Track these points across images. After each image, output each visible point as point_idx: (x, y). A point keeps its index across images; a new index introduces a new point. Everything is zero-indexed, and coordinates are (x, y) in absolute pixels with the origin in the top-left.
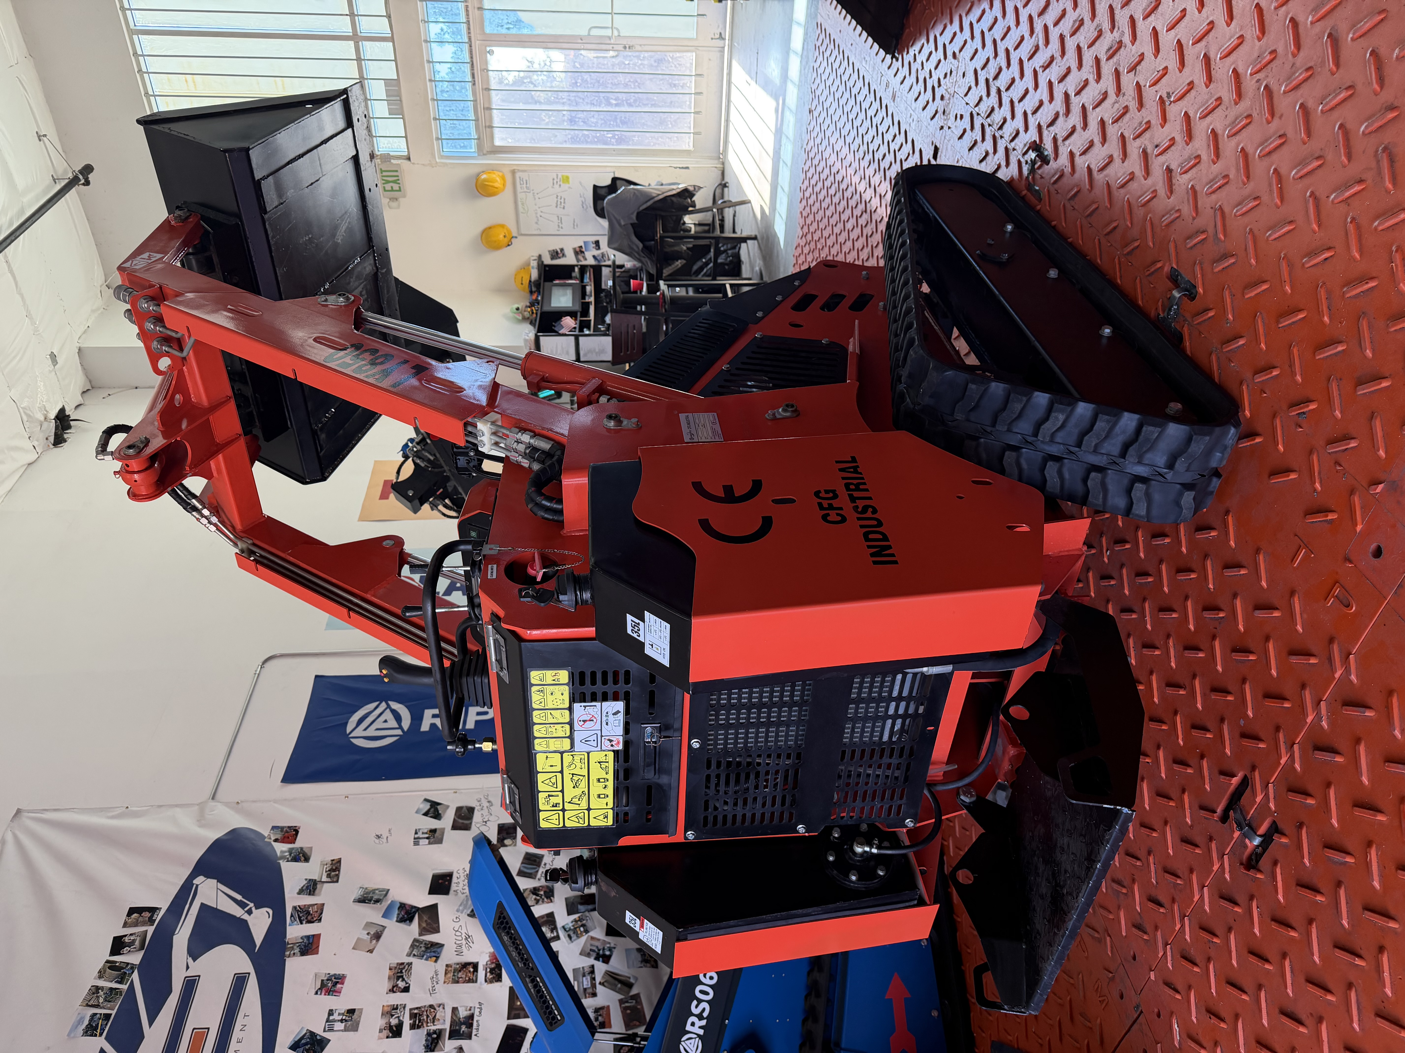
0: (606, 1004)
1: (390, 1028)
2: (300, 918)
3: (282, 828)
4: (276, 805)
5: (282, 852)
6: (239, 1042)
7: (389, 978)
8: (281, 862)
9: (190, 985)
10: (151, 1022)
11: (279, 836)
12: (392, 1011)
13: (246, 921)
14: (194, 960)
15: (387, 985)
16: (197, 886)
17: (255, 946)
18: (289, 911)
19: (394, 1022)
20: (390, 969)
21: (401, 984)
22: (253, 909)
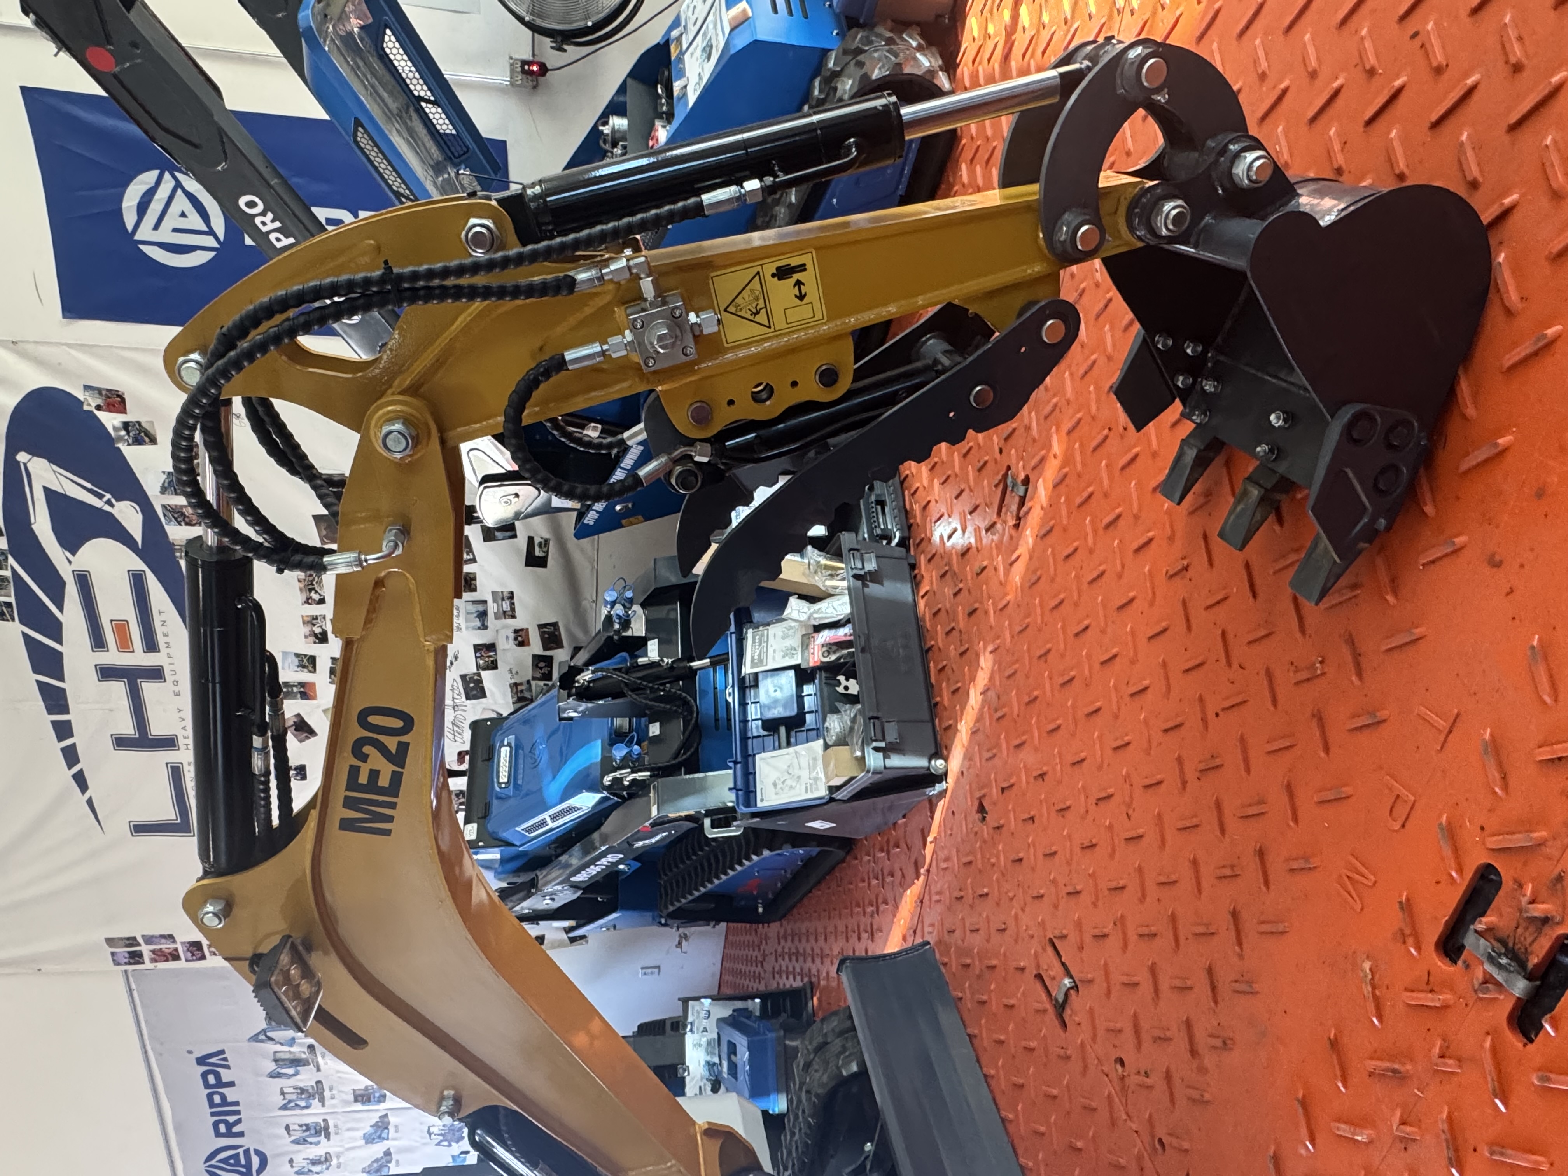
0: (525, 627)
1: (316, 635)
2: (176, 519)
3: (99, 391)
4: (74, 352)
5: (116, 429)
6: (166, 635)
7: (301, 590)
8: (121, 446)
9: (83, 580)
10: (60, 608)
11: (99, 401)
12: (312, 620)
13: (111, 514)
14: (74, 553)
15: (301, 597)
16: (25, 465)
17: (136, 542)
18: (160, 511)
19: (318, 630)
20: (299, 581)
21: (316, 597)
22: (113, 501)
